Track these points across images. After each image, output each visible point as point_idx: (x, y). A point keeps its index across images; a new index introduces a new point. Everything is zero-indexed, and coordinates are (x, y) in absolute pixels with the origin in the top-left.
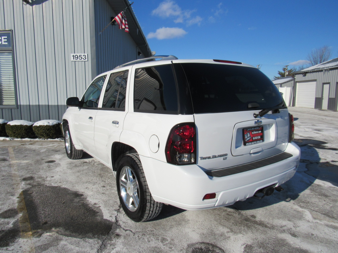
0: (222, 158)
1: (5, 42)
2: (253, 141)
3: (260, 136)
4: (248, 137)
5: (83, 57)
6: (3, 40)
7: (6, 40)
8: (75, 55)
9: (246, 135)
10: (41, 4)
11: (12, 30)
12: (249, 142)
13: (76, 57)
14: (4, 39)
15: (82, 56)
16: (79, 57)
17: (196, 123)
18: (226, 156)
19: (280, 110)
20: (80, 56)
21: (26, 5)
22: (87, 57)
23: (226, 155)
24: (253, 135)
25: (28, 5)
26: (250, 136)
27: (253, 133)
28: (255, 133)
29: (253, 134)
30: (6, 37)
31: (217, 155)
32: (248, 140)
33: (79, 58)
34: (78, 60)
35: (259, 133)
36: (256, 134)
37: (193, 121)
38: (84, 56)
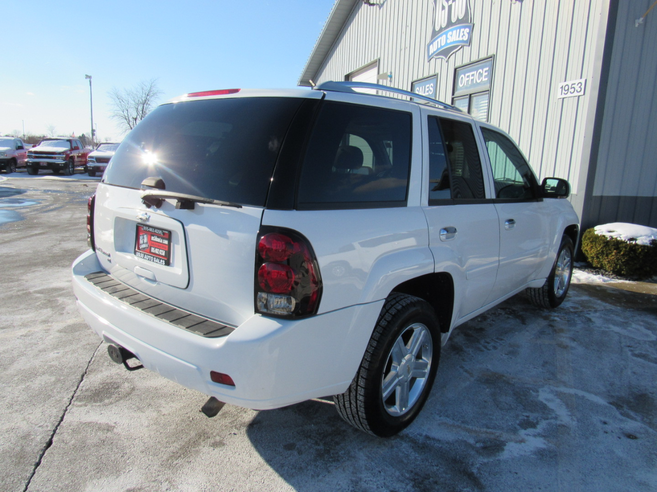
0: (107, 257)
1: (485, 77)
2: (149, 254)
3: (164, 251)
4: (145, 242)
5: (577, 88)
6: (484, 74)
7: (487, 74)
8: (564, 84)
9: (141, 237)
11: (494, 56)
13: (566, 88)
14: (485, 72)
15: (576, 84)
16: (571, 88)
18: (110, 258)
20: (573, 86)
21: (515, 4)
22: (583, 87)
23: (109, 255)
26: (147, 243)
28: (157, 239)
29: (153, 241)
30: (487, 69)
32: (144, 248)
33: (570, 90)
34: (569, 95)
35: (164, 244)
36: (157, 244)
38: (580, 85)
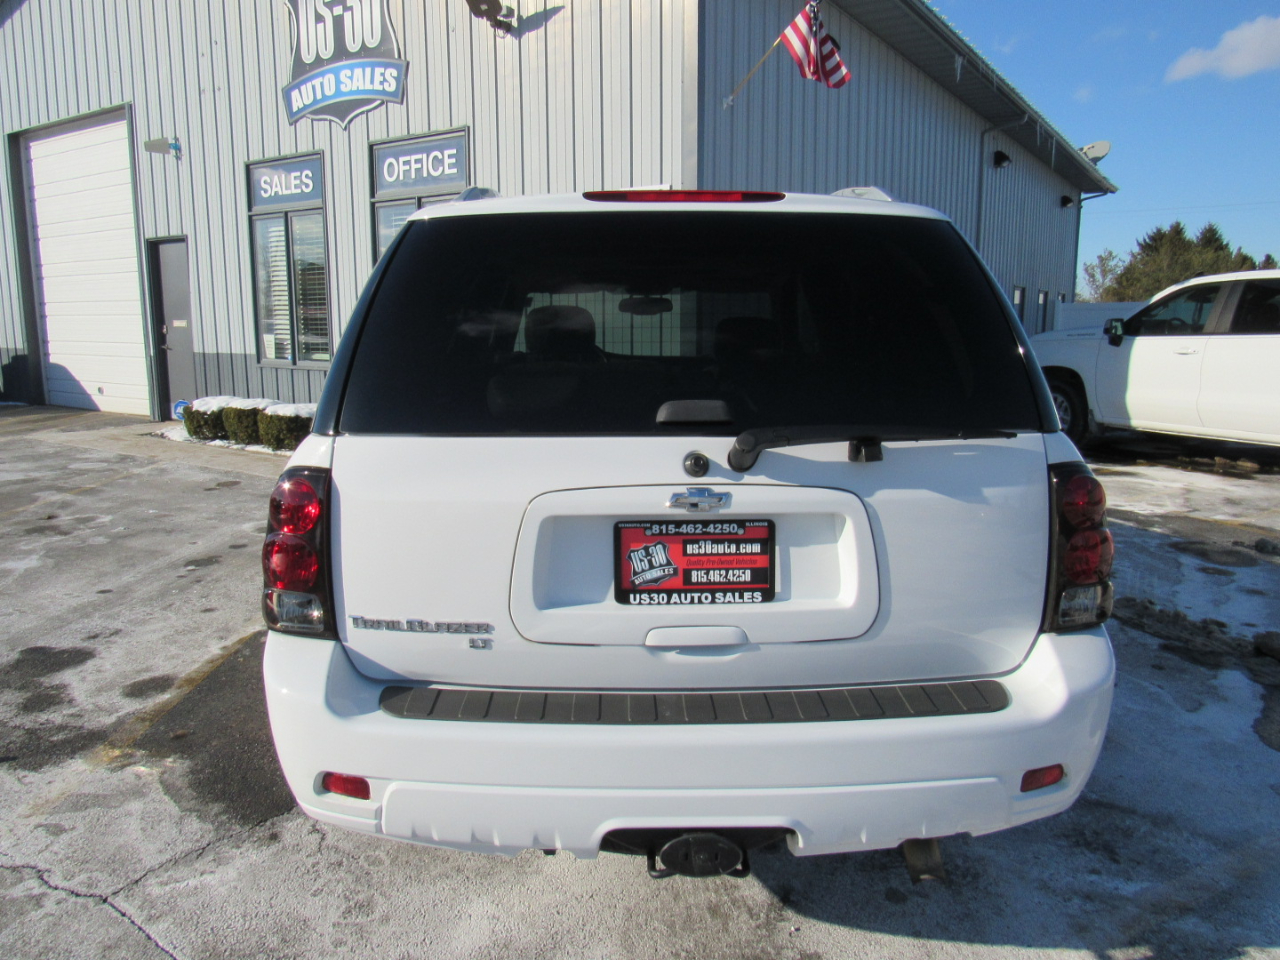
0: (464, 639)
1: (451, 166)
2: (687, 587)
3: (748, 572)
4: (652, 567)
6: (447, 161)
7: (453, 160)
10: (543, 28)
11: (469, 128)
12: (652, 589)
14: (450, 156)
17: (335, 475)
18: (485, 636)
19: (886, 444)
21: (504, 38)
23: (486, 628)
24: (693, 559)
25: (509, 35)
26: (669, 563)
27: (690, 549)
28: (709, 548)
29: (693, 555)
30: (454, 151)
31: (432, 621)
32: (656, 580)
35: (746, 554)
36: (716, 558)
37: (326, 465)
